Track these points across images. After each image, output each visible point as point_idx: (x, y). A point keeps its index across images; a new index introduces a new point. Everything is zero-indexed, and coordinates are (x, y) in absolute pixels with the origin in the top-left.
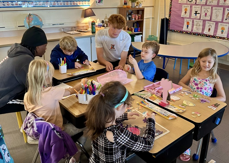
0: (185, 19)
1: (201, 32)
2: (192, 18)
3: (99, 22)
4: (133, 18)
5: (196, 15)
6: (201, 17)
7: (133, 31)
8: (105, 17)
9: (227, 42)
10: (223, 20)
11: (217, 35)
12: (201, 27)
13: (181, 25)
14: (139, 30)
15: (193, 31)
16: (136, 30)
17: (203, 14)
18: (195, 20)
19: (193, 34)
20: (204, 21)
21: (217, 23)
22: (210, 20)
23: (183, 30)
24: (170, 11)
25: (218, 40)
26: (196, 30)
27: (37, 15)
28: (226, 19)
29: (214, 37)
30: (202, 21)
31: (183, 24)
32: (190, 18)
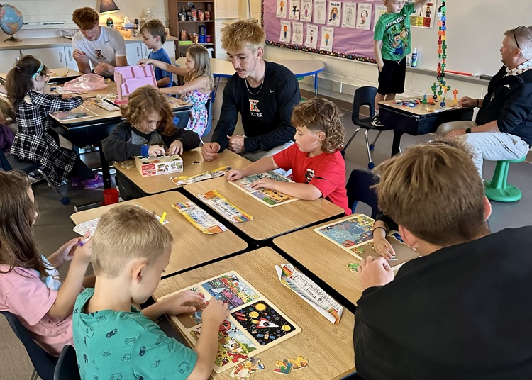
0: (282, 21)
1: (301, 44)
2: (290, 18)
3: (127, 21)
4: (195, 17)
5: (294, 14)
6: (301, 17)
7: (197, 41)
8: (141, 14)
9: (334, 60)
10: (326, 21)
11: (321, 49)
12: (302, 35)
13: (277, 32)
14: (209, 40)
15: (293, 43)
16: (202, 40)
17: (303, 12)
18: (294, 23)
19: (293, 48)
20: (305, 23)
21: (320, 27)
22: (312, 22)
23: (281, 40)
24: (262, 7)
25: (324, 57)
26: (296, 40)
27: (13, 7)
28: (330, 20)
29: (317, 51)
30: (302, 24)
31: (280, 31)
32: (287, 19)
